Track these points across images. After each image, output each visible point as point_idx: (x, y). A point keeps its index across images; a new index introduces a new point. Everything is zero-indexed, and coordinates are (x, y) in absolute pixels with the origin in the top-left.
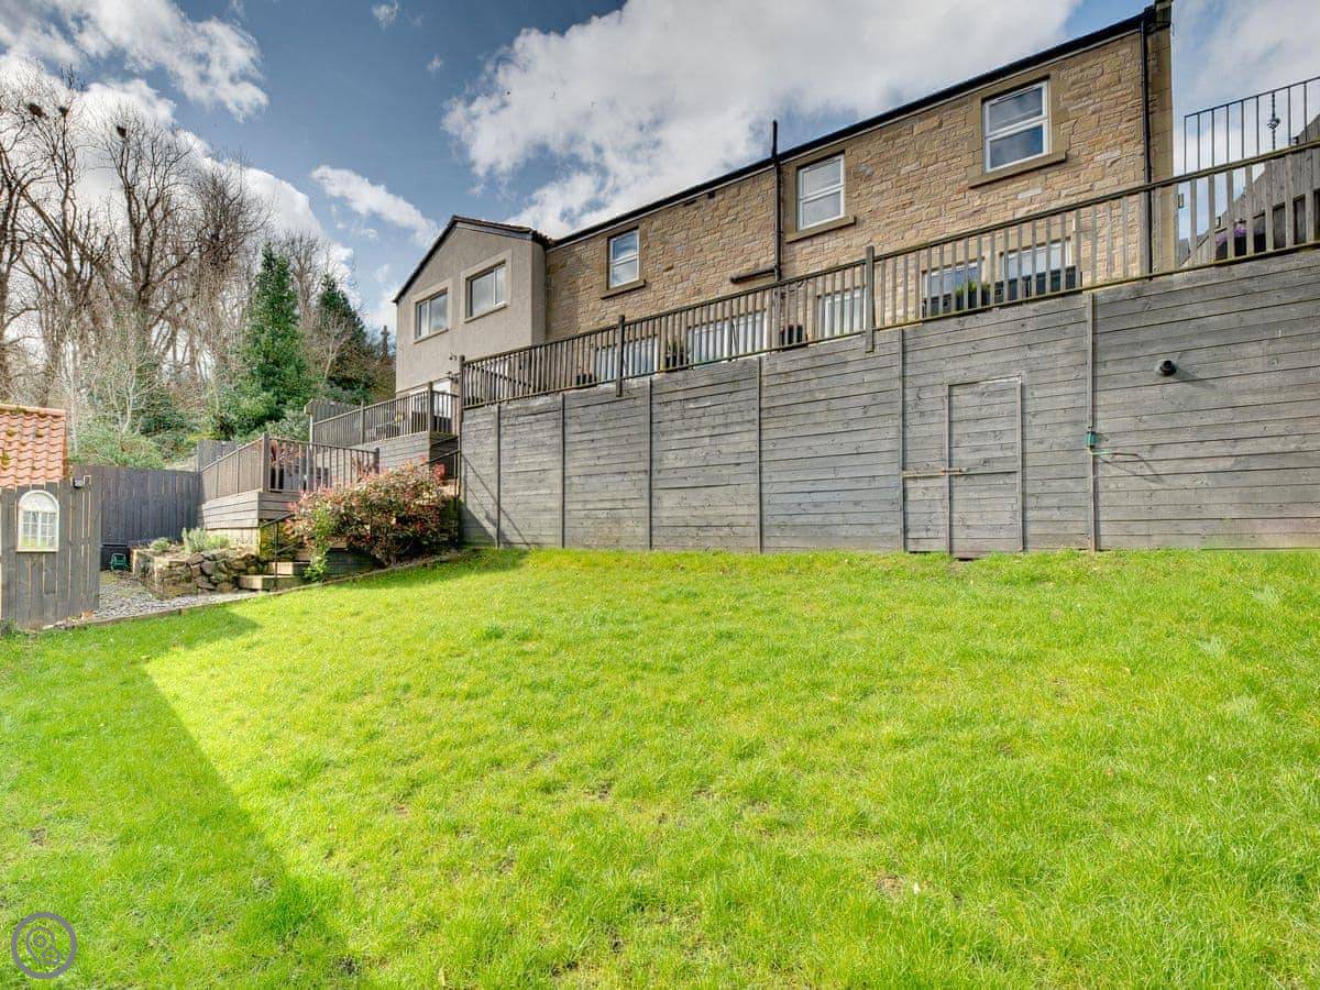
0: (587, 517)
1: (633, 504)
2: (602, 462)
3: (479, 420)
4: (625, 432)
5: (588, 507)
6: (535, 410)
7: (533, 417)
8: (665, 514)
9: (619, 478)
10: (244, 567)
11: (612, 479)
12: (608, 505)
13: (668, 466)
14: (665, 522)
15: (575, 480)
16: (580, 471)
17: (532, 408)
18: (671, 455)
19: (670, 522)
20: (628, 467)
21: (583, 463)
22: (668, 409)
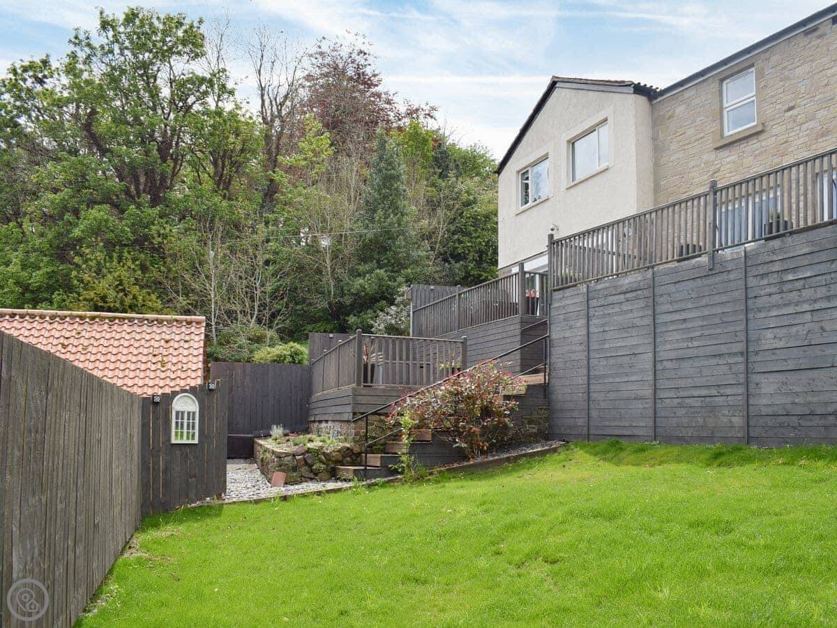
0: (681, 406)
1: (728, 391)
2: (696, 344)
3: (568, 302)
4: (718, 310)
5: (682, 394)
6: (624, 289)
7: (622, 296)
8: (764, 401)
9: (713, 361)
10: (340, 459)
11: (706, 363)
12: (704, 392)
13: (766, 348)
14: (764, 411)
15: (668, 365)
16: (673, 355)
17: (621, 286)
18: (769, 334)
19: (769, 411)
20: (724, 349)
21: (676, 346)
22: (765, 282)
